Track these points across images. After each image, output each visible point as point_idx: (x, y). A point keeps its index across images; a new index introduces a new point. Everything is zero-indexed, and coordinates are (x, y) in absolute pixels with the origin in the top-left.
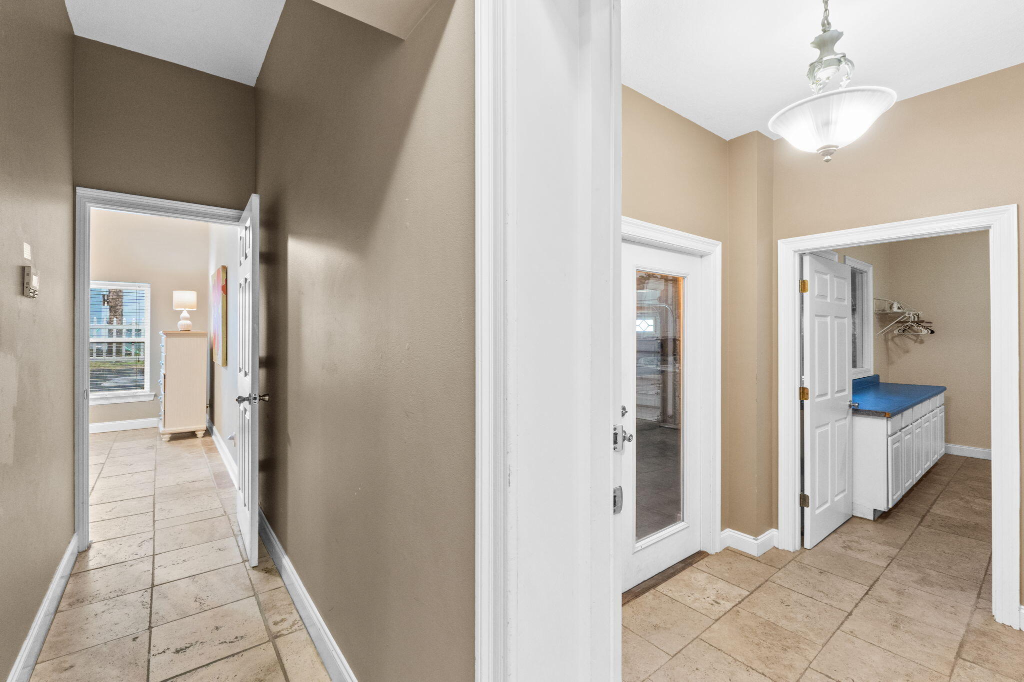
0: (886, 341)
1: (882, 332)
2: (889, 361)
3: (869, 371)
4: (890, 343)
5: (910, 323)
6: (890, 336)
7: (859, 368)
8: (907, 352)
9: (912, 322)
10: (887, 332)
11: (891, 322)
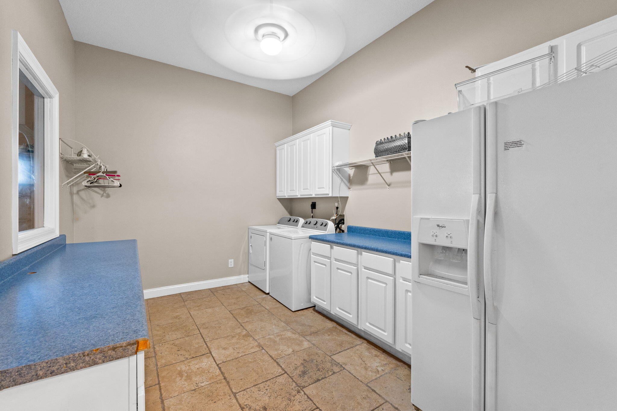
0: (72, 194)
1: (68, 184)
2: (75, 218)
3: (52, 231)
4: (75, 197)
5: (100, 174)
6: (75, 190)
7: (39, 228)
8: (93, 206)
9: (103, 173)
10: (73, 185)
11: (76, 174)
